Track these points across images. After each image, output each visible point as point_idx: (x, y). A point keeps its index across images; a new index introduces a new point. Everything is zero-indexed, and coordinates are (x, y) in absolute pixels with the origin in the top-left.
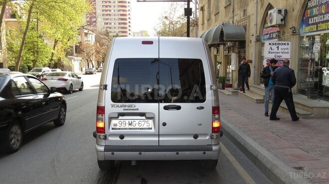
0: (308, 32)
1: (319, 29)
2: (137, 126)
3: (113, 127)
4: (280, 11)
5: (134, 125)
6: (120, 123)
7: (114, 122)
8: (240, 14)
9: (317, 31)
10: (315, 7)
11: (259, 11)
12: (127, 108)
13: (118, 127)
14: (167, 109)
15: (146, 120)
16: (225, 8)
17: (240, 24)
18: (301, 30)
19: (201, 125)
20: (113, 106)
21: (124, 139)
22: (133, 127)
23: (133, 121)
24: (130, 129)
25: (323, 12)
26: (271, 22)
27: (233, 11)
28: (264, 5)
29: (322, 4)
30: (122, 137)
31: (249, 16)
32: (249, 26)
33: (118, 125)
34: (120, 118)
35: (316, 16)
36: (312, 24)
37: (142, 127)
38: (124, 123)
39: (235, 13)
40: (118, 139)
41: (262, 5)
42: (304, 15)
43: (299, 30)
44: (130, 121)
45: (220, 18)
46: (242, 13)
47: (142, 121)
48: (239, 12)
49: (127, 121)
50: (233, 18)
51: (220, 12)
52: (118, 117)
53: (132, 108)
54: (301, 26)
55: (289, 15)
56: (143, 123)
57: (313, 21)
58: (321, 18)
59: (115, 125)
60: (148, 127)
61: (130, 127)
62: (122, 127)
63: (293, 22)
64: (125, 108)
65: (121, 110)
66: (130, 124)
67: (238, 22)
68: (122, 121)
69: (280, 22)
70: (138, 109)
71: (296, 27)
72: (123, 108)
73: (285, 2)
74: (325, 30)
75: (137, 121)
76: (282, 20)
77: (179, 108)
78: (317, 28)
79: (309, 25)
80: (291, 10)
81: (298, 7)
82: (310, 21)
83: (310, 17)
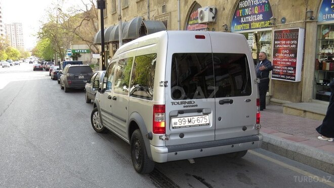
0: (240, 30)
1: (252, 27)
2: (196, 123)
3: (174, 126)
4: (211, 10)
5: (193, 122)
6: (180, 121)
7: (174, 120)
8: (158, 10)
9: (250, 29)
10: (247, 7)
11: (183, 8)
12: (187, 105)
13: (178, 125)
14: (222, 104)
15: (204, 116)
16: (137, 3)
17: (158, 19)
18: (232, 28)
19: (248, 117)
20: (173, 103)
21: (184, 137)
22: (192, 124)
23: (192, 117)
24: (190, 126)
25: (256, 12)
26: (202, 19)
27: (149, 7)
28: (189, 3)
29: (254, 6)
30: (182, 135)
31: (170, 12)
32: (170, 22)
33: (178, 123)
34: (180, 115)
35: (248, 15)
36: (245, 23)
37: (200, 123)
38: (184, 120)
39: (151, 9)
40: (178, 138)
41: (186, 2)
42: (235, 14)
43: (230, 28)
44: (189, 118)
45: (130, 12)
46: (160, 9)
47: (200, 117)
48: (156, 8)
49: (186, 119)
50: (149, 13)
51: (130, 7)
52: (177, 115)
53: (191, 105)
54: (232, 24)
55: (219, 13)
56: (201, 119)
57: (245, 20)
58: (254, 18)
59: (175, 123)
60: (205, 123)
61: (190, 124)
62: (182, 125)
63: (224, 20)
64: (185, 105)
65: (181, 107)
66: (189, 122)
67: (156, 18)
68: (182, 118)
69: (211, 20)
70: (197, 106)
71: (228, 25)
72: (183, 105)
73: (214, 1)
74: (259, 28)
75: (196, 118)
76: (213, 18)
77: (231, 102)
78: (250, 26)
79: (241, 23)
80: (222, 9)
81: (229, 7)
82: (242, 20)
83: (242, 16)
